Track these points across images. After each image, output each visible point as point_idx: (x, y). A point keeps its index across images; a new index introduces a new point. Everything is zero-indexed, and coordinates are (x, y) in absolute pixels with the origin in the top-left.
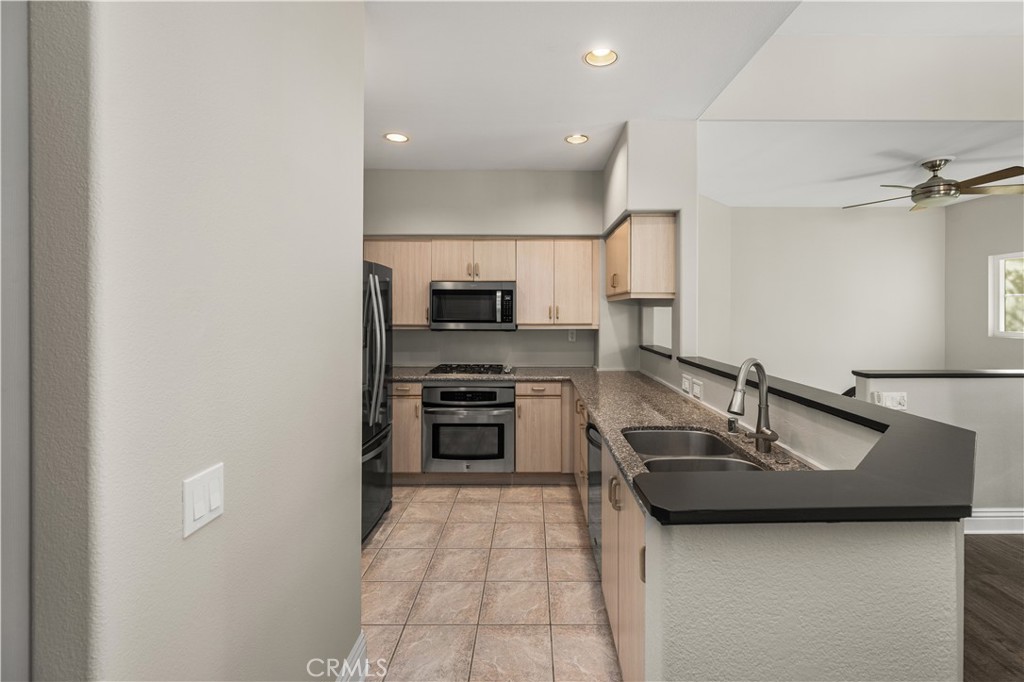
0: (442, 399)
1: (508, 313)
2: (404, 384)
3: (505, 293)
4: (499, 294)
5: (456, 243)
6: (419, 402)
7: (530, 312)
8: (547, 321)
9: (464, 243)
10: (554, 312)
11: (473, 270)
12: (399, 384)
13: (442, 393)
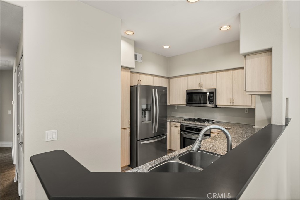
0: (186, 129)
1: (211, 101)
2: (176, 123)
3: (210, 93)
4: (208, 93)
5: (195, 76)
6: (179, 129)
7: (222, 100)
8: (229, 104)
9: (198, 76)
10: (232, 100)
11: (201, 85)
12: (174, 123)
13: (186, 127)
